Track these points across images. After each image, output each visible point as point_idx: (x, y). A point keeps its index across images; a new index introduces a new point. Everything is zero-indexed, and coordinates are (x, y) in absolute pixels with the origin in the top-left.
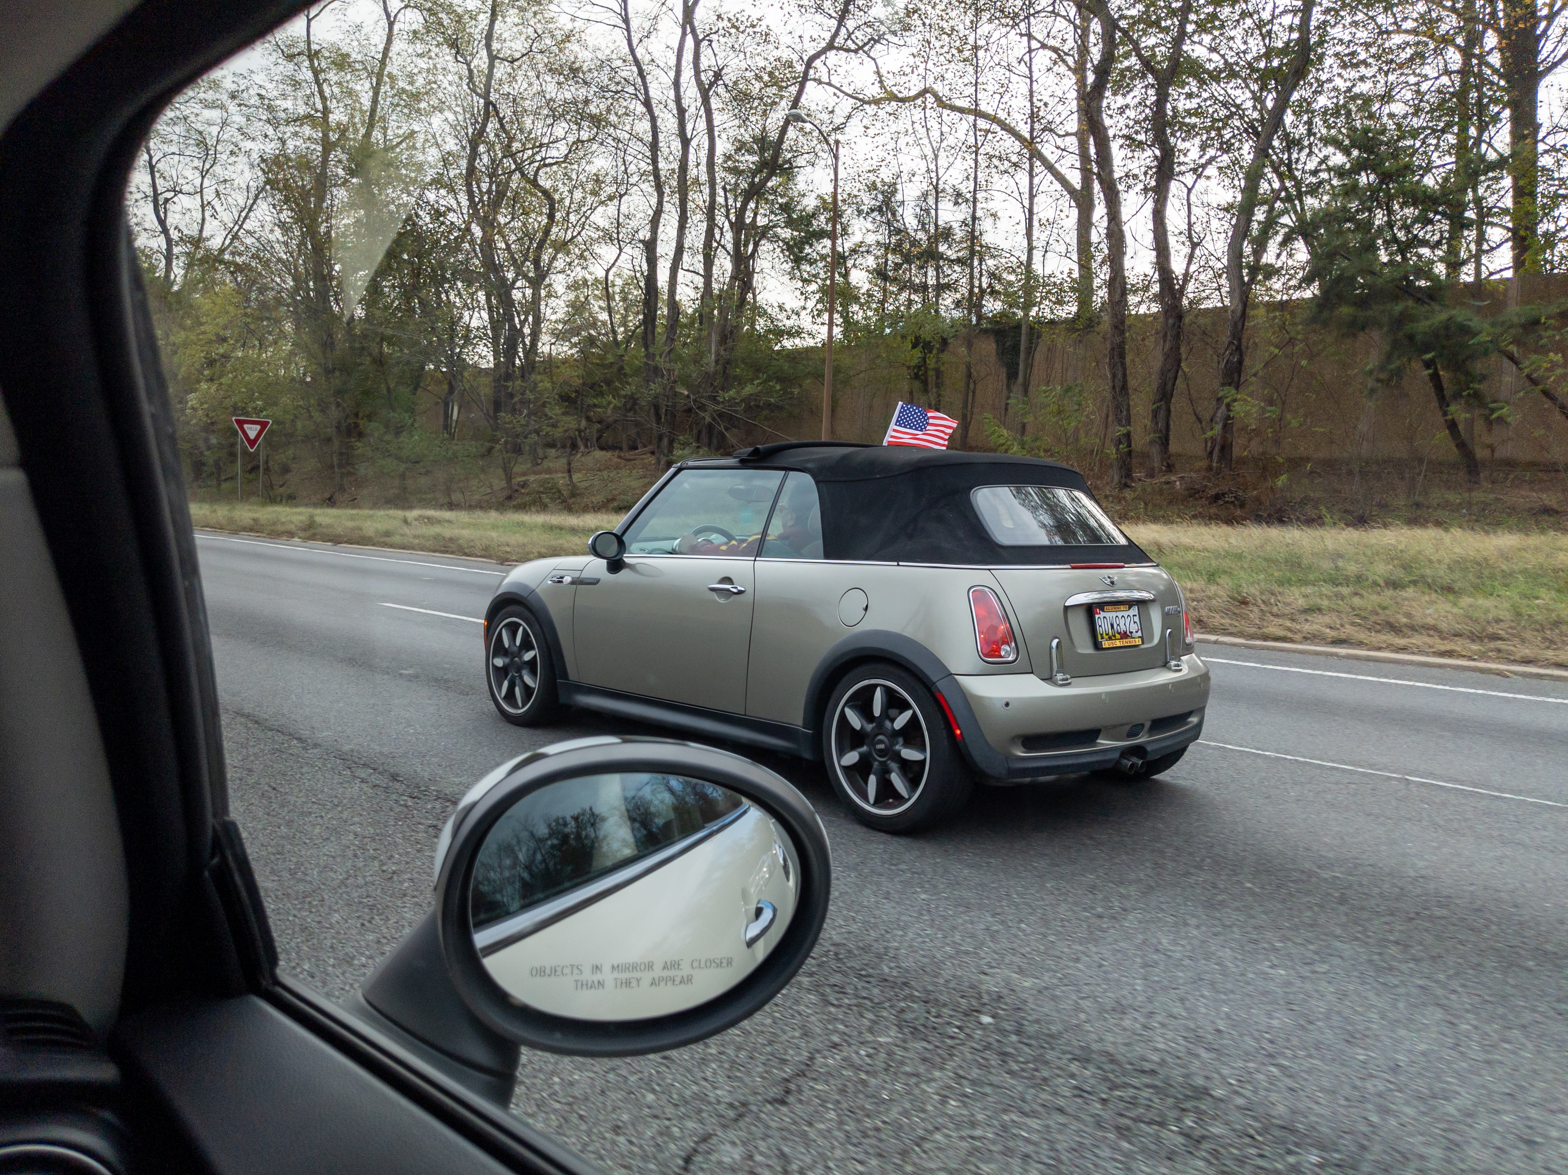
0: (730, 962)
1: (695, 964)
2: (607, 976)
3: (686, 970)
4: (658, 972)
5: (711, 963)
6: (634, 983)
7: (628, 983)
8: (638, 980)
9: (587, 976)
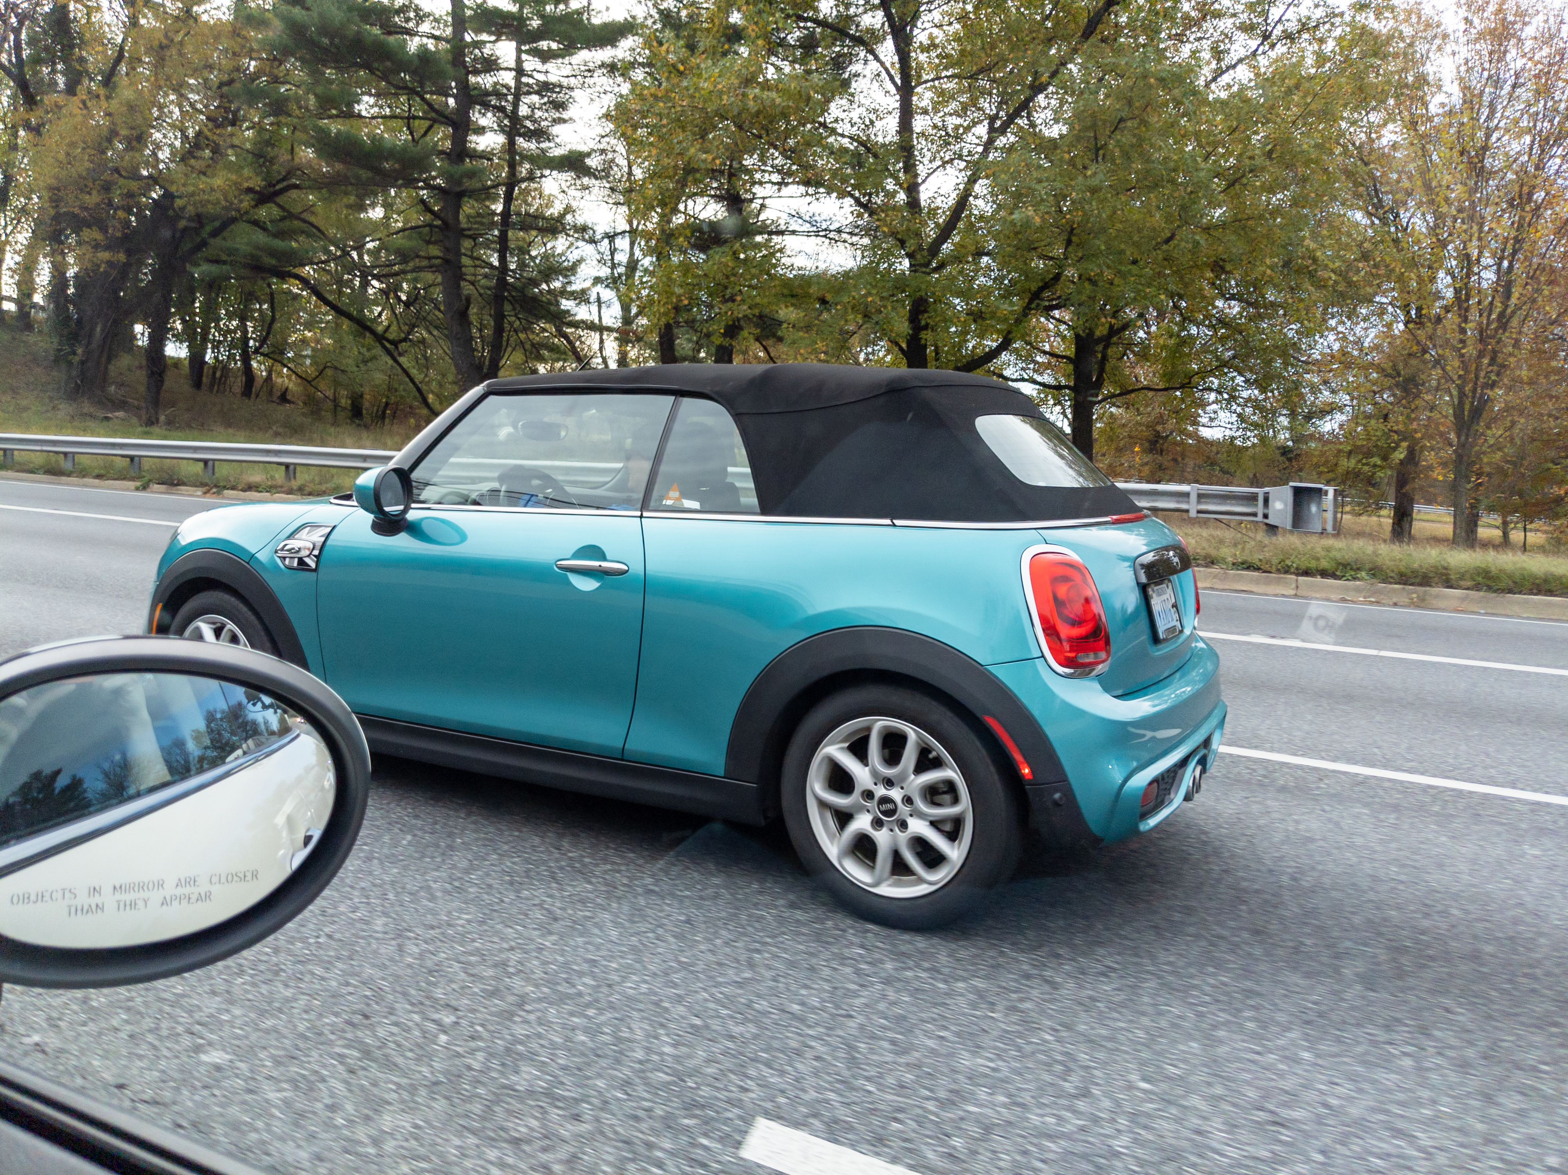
0: (255, 875)
2: (109, 899)
3: (203, 887)
4: (170, 890)
5: (231, 877)
6: (141, 904)
7: (133, 905)
8: (145, 901)
9: (83, 899)
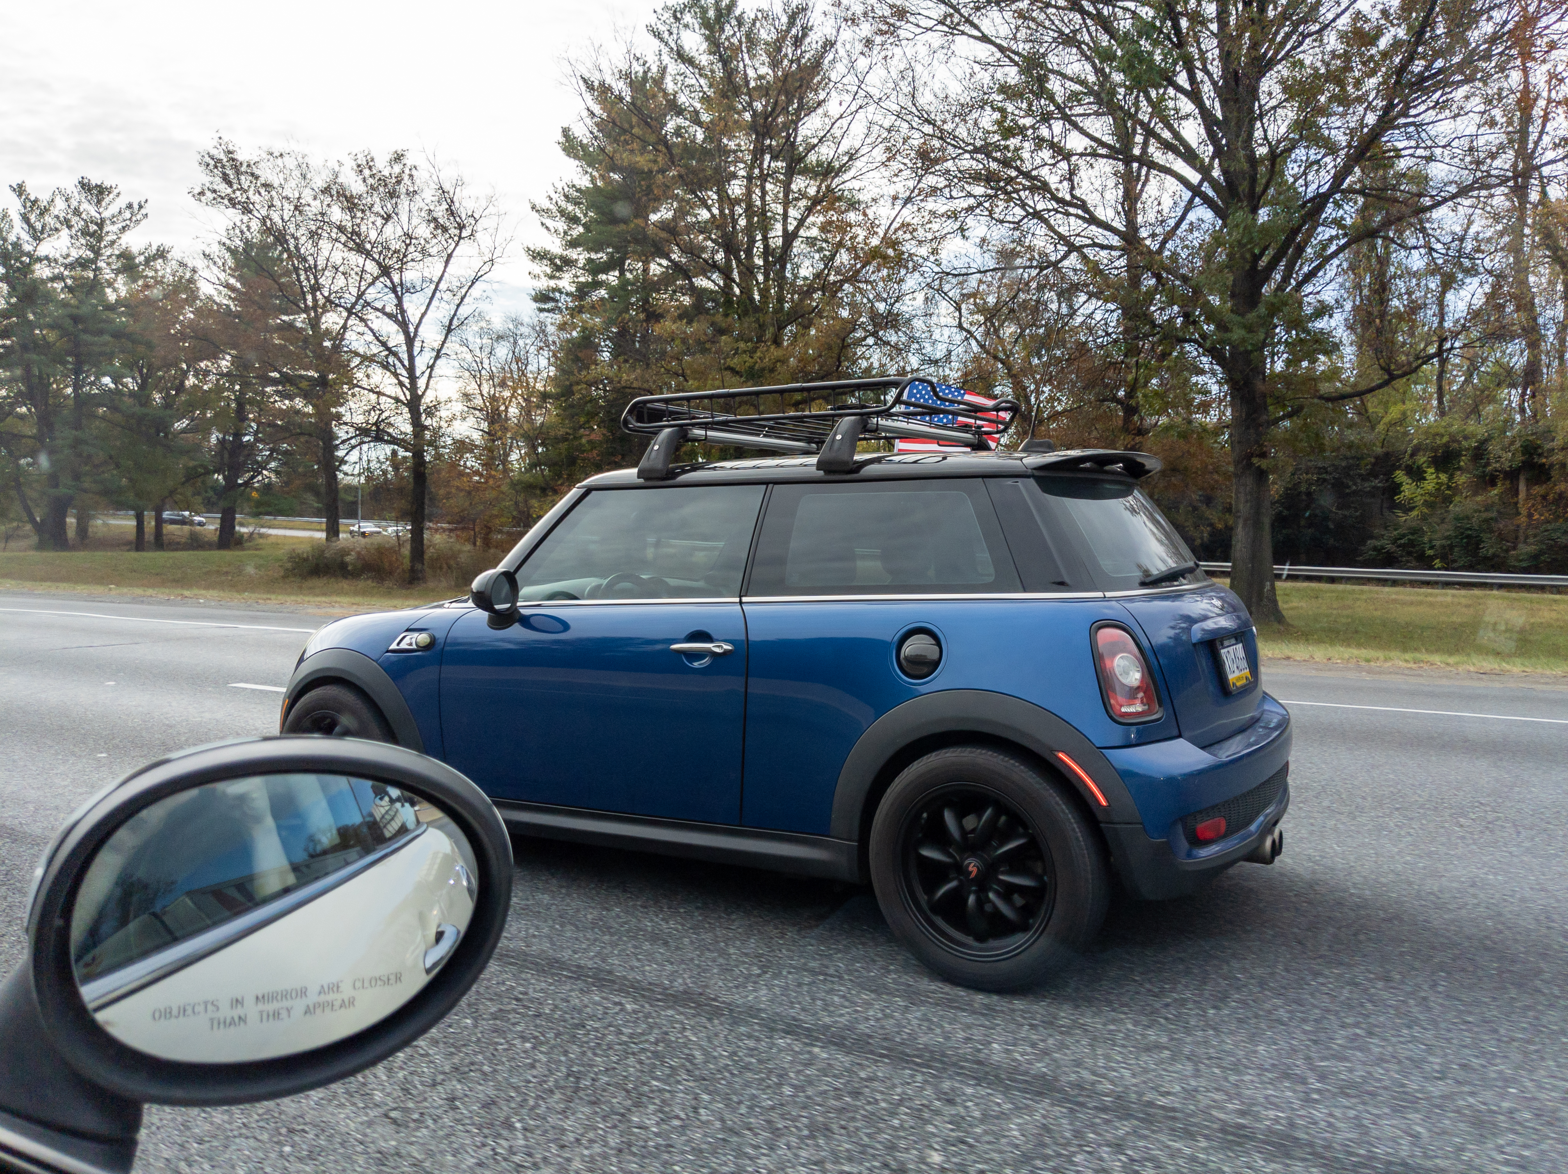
0: (398, 978)
1: (358, 984)
2: (251, 1010)
3: (347, 992)
4: (312, 998)
5: (375, 981)
6: (284, 1014)
7: (276, 1015)
8: (288, 1010)
9: (226, 1012)
